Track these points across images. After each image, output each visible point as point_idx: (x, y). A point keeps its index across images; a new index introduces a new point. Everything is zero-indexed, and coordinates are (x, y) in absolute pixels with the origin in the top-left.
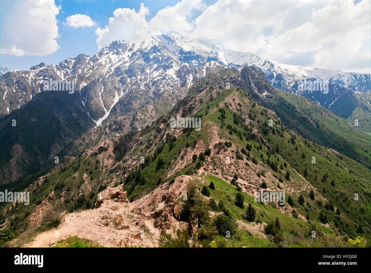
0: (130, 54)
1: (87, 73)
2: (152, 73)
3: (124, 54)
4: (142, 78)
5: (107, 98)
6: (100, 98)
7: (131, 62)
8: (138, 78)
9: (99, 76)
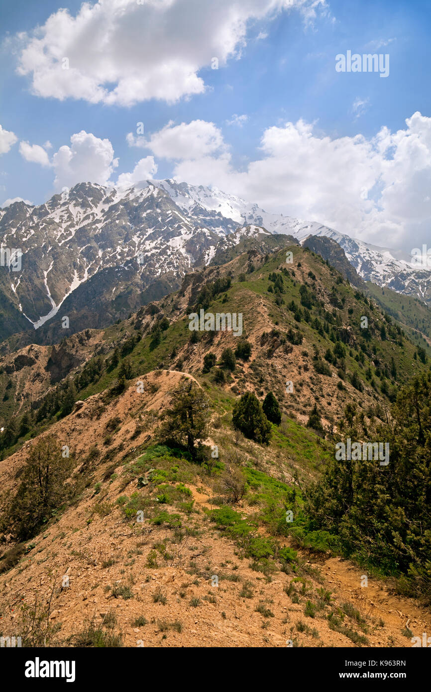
0: (106, 208)
1: (26, 234)
2: (143, 243)
3: (96, 206)
4: (125, 250)
5: (58, 282)
6: (45, 281)
7: (107, 222)
8: (117, 250)
9: (47, 241)
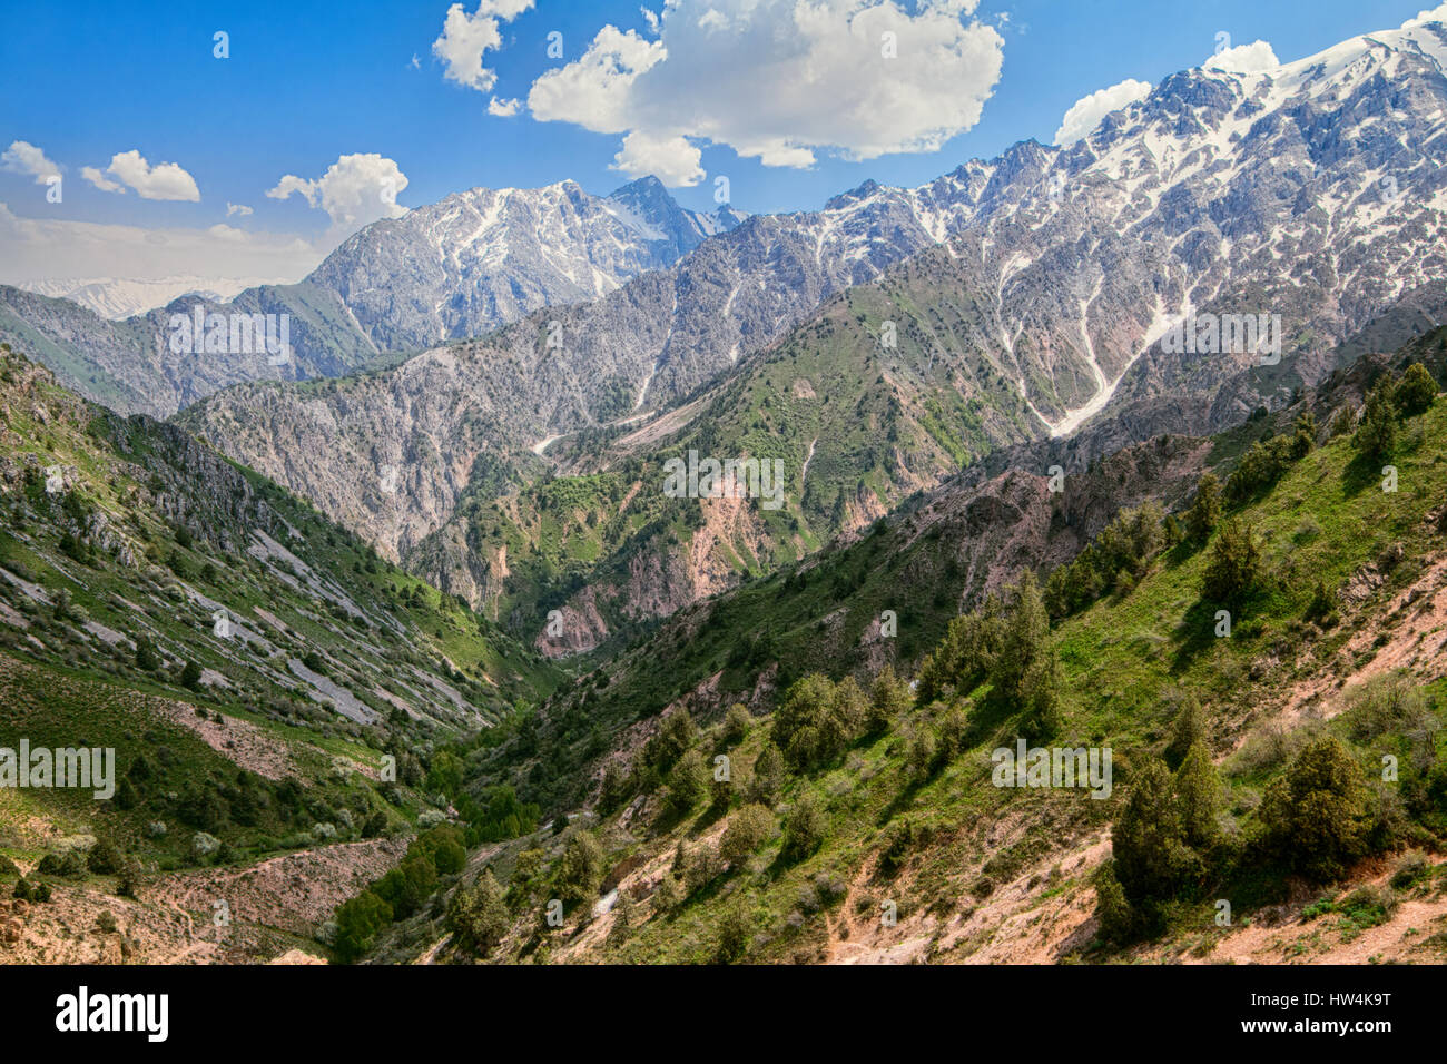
0: (1244, 127)
1: (1038, 215)
2: (1351, 213)
3: (1216, 128)
4: (1293, 235)
5: (1114, 327)
6: (1083, 324)
7: (1245, 164)
8: (1273, 237)
9: (1089, 227)
